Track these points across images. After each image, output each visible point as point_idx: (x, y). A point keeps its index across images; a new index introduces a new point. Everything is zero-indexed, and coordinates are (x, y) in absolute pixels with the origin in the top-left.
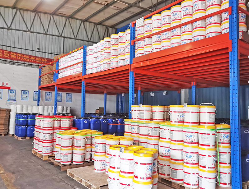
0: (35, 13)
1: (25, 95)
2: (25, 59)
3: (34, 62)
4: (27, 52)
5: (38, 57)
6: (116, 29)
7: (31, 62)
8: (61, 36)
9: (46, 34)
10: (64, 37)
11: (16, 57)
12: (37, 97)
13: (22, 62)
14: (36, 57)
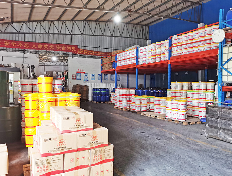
0: (96, 22)
1: (93, 77)
2: (92, 53)
3: (97, 55)
4: (92, 49)
5: (99, 52)
6: (149, 26)
7: (95, 55)
8: (112, 36)
9: (103, 35)
10: (114, 37)
11: (87, 53)
12: (100, 77)
13: (91, 56)
14: (98, 52)
